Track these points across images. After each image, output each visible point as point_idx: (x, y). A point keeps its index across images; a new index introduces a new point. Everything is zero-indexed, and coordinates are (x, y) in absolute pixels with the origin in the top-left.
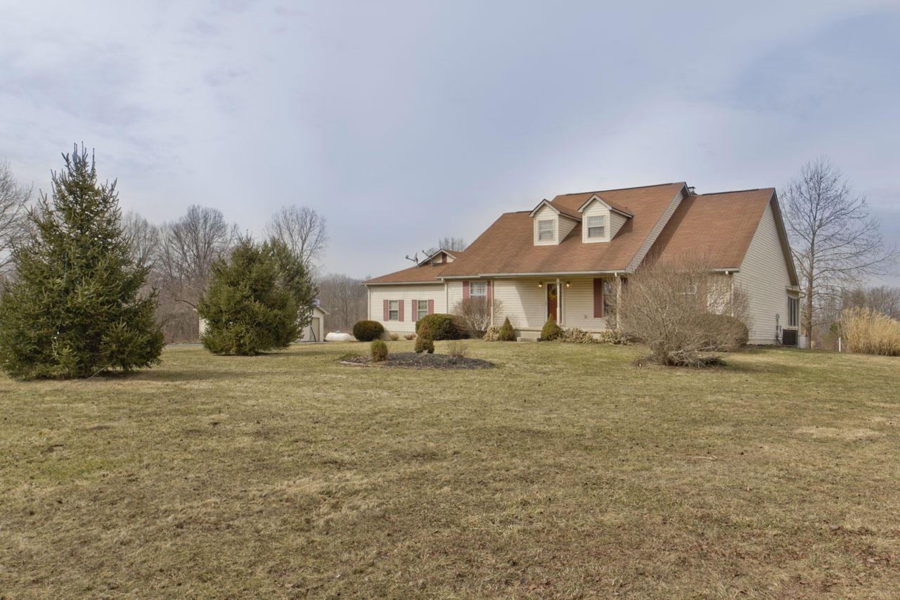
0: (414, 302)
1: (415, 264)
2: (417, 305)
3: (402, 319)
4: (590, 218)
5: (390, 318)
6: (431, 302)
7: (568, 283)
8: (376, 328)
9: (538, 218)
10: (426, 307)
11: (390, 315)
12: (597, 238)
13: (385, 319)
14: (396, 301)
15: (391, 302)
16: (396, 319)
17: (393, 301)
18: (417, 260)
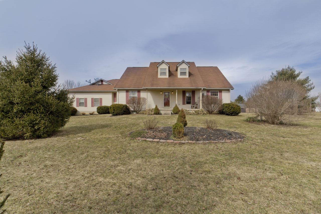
0: (92, 99)
1: (90, 84)
2: (93, 100)
3: (86, 106)
4: (181, 69)
5: (80, 106)
6: (101, 99)
7: (172, 92)
8: (74, 110)
9: (160, 67)
10: (98, 101)
11: (80, 105)
12: (183, 76)
13: (77, 106)
14: (83, 99)
15: (80, 99)
16: (83, 106)
17: (82, 99)
18: (90, 82)
